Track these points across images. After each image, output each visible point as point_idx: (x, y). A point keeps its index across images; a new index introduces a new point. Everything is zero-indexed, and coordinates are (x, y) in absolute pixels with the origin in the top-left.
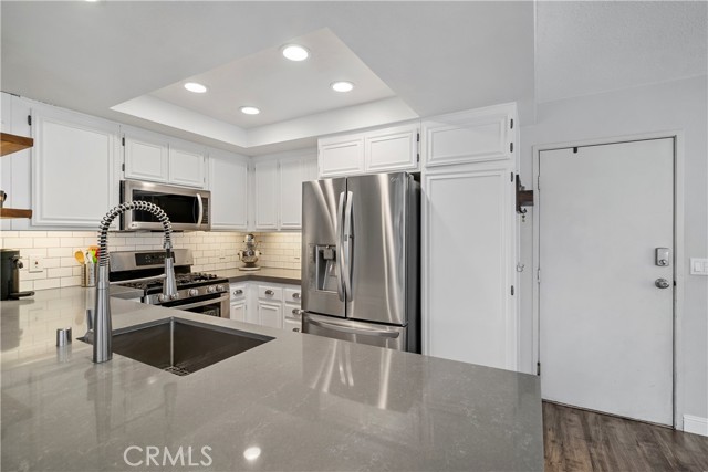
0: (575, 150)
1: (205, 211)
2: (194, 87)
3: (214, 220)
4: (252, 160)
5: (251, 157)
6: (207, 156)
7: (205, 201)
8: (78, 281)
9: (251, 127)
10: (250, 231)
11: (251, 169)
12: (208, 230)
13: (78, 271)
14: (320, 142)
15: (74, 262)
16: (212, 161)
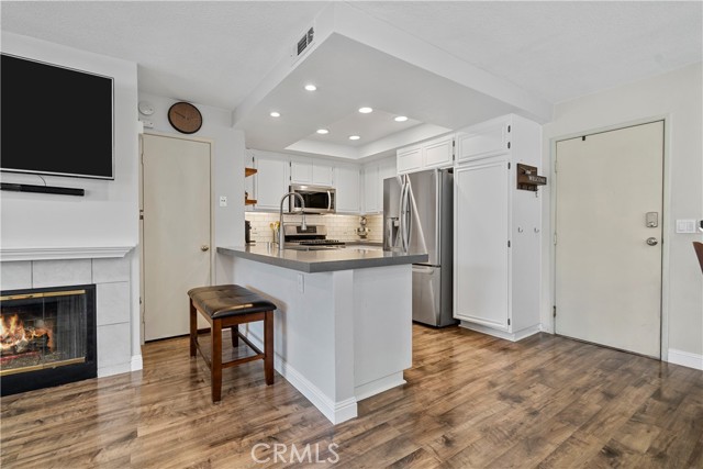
0: (584, 138)
1: (332, 201)
2: (322, 132)
3: (338, 207)
4: (362, 166)
5: (362, 164)
6: (334, 167)
7: (332, 195)
8: (271, 241)
9: (359, 146)
10: (363, 214)
11: (362, 172)
12: (334, 213)
13: (271, 234)
14: (398, 152)
15: (269, 229)
16: (337, 170)
